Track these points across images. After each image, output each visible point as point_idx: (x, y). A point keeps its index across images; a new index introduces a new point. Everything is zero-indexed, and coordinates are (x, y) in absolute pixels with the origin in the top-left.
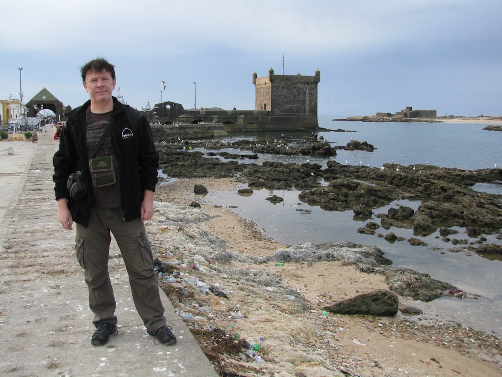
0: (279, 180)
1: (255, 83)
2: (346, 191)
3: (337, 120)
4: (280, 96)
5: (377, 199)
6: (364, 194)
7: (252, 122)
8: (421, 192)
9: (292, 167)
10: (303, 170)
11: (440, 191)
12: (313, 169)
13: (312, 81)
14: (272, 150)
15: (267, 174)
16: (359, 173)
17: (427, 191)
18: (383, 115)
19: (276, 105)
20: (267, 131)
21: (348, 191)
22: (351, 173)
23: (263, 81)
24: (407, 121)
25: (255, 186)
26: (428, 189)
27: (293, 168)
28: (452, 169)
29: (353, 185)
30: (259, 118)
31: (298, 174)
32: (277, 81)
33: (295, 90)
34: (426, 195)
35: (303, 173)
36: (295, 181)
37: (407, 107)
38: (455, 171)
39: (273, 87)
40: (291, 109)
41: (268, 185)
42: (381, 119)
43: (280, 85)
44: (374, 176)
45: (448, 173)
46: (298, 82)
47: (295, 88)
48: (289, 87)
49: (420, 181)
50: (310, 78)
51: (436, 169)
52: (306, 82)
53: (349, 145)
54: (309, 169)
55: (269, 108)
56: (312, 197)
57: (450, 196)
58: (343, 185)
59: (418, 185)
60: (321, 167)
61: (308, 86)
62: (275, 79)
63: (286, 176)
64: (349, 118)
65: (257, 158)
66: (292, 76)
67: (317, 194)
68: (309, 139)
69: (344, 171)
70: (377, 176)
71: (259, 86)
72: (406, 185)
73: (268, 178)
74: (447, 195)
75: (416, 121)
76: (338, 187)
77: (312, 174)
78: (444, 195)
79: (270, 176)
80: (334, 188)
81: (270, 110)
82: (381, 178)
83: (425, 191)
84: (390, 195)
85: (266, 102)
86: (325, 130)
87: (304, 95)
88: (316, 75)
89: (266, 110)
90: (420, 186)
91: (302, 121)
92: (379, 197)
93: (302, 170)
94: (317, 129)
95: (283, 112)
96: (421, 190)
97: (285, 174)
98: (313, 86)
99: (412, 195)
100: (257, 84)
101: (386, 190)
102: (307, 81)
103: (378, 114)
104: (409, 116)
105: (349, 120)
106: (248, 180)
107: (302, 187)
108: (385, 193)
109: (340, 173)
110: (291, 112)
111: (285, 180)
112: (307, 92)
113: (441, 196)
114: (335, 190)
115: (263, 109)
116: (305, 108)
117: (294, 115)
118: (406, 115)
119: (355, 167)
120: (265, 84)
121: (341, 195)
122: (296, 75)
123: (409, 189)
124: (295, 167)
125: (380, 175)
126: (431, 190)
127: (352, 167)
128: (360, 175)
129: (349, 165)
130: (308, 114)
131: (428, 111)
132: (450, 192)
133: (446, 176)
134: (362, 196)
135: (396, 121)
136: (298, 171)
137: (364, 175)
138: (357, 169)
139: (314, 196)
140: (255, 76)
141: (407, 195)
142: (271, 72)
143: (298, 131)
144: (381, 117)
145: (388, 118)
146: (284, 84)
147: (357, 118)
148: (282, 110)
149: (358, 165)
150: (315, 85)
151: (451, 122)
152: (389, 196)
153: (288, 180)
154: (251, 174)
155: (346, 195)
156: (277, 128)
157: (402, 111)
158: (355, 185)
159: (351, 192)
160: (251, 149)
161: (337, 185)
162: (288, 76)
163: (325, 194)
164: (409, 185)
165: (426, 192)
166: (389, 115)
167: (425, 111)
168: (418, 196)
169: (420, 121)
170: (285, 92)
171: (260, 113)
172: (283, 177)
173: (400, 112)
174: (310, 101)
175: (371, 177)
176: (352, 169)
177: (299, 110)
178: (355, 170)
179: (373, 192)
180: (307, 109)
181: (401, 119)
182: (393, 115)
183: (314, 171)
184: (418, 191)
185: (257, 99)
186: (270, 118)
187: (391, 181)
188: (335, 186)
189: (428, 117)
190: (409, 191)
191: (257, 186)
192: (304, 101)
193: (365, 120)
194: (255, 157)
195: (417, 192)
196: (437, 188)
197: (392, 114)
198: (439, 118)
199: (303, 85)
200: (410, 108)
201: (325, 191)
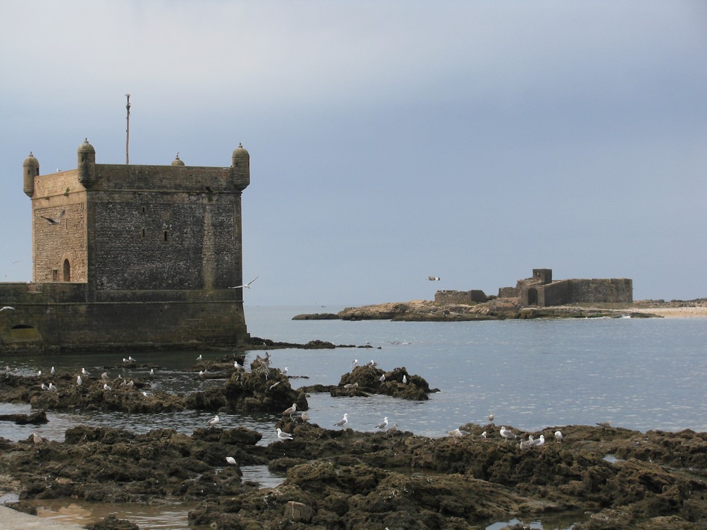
0: (123, 479)
1: (30, 192)
2: (340, 495)
3: (307, 318)
4: (118, 234)
5: (439, 515)
6: (398, 503)
7: (22, 322)
8: (581, 495)
9: (163, 440)
10: (200, 449)
11: (641, 488)
12: (233, 443)
13: (223, 182)
14: (93, 401)
15: (81, 462)
16: (381, 453)
17: (599, 490)
18: (459, 296)
19: (105, 265)
20: (76, 351)
21: (347, 495)
22: (355, 452)
23: (59, 186)
24: (536, 315)
25: (43, 498)
26: (600, 486)
27: (167, 444)
28: (678, 434)
29: (361, 478)
30: (46, 306)
31: (186, 460)
32: (105, 184)
33: (166, 215)
34: (596, 504)
35: (201, 456)
36: (174, 479)
37: (535, 272)
38: (688, 438)
39: (92, 206)
40: (154, 277)
41: (87, 493)
42: (454, 310)
43: (116, 196)
44: (430, 459)
45: (666, 444)
46: (177, 187)
47: (167, 206)
48: (147, 204)
49: (575, 464)
50: (214, 173)
51: (627, 437)
52: (201, 188)
53: (346, 379)
54: (220, 443)
55: (80, 275)
56: (232, 515)
57: (672, 502)
58: (332, 480)
59: (568, 477)
60: (259, 437)
61: (210, 200)
62: (98, 178)
63: (145, 465)
64: (346, 310)
65: (45, 421)
66: (155, 167)
67: (248, 509)
68: (217, 369)
69: (333, 448)
70: (438, 457)
71: (45, 203)
72: (534, 478)
73: (85, 474)
74: (663, 500)
75: (567, 314)
76: (315, 485)
77: (230, 460)
78: (653, 500)
79: (93, 467)
80: (303, 489)
81: (84, 280)
82: (454, 464)
83: (592, 491)
84: (483, 505)
85: (69, 255)
86: (270, 345)
87: (196, 229)
88: (236, 164)
89: (74, 281)
90: (578, 478)
91: (193, 317)
92: (448, 512)
93: (195, 449)
94: (240, 341)
95: (128, 288)
96: (578, 489)
97: (143, 460)
98: (226, 200)
99: (552, 505)
100: (38, 194)
101: (469, 491)
102: (209, 184)
103: (441, 295)
104: (542, 299)
105: (346, 318)
106: (16, 483)
107: (198, 494)
108: (464, 499)
109: (321, 454)
110: (155, 287)
111: (141, 478)
112: (208, 218)
113: (644, 504)
114: (306, 494)
115: (61, 280)
116: (200, 271)
117: (164, 298)
118: (532, 296)
119: (367, 434)
120: (66, 195)
121: (326, 508)
122: (169, 164)
123: (541, 488)
124: (173, 440)
125: (447, 454)
126: (612, 488)
127: (359, 435)
128: (385, 458)
129: (349, 431)
130: (209, 291)
131: (602, 282)
132: (671, 492)
133: (660, 454)
134: (392, 508)
135: (502, 317)
136: (185, 453)
137: (398, 456)
138: (375, 441)
139: (240, 516)
140: (32, 169)
141: (535, 504)
142: (87, 154)
143: (179, 348)
144: (453, 305)
145: (474, 308)
146: (130, 196)
147: (373, 310)
148: (125, 280)
149: (378, 430)
150: (232, 197)
151: (680, 317)
152: (479, 509)
153: (150, 475)
154: (27, 463)
155: (342, 508)
156: (109, 340)
157: (520, 283)
158: (367, 477)
159: (356, 497)
160: (25, 399)
161: (310, 480)
162: (142, 169)
163: (274, 507)
164: (542, 478)
165: (596, 496)
166: (477, 296)
167: (594, 281)
168: (571, 508)
169: (580, 315)
170: (134, 221)
171: (49, 291)
172: (133, 468)
173: (514, 286)
174: (218, 251)
175: (421, 462)
176: (360, 441)
177: (182, 282)
178: (369, 445)
179: (425, 498)
180: (209, 278)
181: (516, 308)
182: (492, 298)
183: (236, 449)
184: (572, 493)
185: (39, 247)
186: (83, 309)
187: (485, 468)
188: (304, 484)
189: (605, 301)
190: (543, 495)
191: (48, 497)
192: (198, 250)
193: (398, 313)
194: (39, 420)
195: (567, 497)
196: (630, 482)
197: (488, 294)
198: (640, 305)
199: (193, 198)
200: (547, 274)
201: (274, 499)
